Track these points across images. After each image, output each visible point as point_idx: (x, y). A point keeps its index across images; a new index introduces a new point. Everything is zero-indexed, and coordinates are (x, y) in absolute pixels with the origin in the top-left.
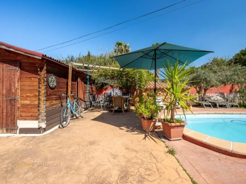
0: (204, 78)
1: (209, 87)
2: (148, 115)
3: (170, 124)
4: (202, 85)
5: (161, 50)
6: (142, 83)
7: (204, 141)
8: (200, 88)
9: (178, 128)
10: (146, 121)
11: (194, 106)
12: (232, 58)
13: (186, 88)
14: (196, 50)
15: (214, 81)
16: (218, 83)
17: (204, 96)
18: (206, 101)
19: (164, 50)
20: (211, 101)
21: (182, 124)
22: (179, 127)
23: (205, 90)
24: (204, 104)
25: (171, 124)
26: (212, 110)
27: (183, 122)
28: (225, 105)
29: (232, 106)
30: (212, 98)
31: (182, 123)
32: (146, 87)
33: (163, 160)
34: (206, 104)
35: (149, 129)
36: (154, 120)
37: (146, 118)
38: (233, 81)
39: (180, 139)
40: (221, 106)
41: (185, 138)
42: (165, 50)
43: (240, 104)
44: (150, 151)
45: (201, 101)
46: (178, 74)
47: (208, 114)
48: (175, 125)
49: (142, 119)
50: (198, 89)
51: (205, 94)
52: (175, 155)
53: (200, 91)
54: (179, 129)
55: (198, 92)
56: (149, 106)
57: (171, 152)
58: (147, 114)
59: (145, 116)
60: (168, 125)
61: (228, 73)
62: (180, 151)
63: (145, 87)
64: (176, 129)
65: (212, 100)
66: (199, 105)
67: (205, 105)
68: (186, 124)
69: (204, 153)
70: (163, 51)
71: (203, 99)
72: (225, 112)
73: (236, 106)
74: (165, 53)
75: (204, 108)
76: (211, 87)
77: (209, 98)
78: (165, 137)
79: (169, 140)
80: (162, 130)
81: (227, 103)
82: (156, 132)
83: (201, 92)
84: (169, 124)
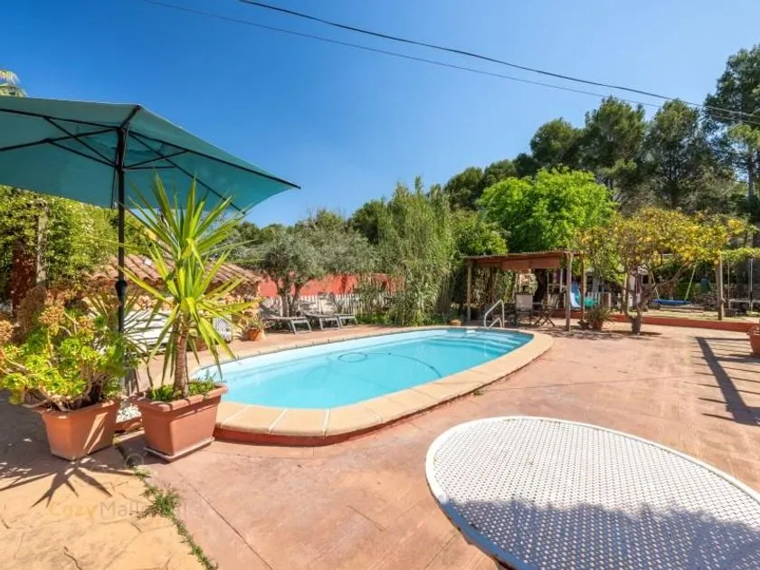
0: (291, 255)
1: (306, 278)
2: (71, 392)
3: (165, 407)
4: (291, 274)
5: (147, 138)
6: (72, 258)
7: (270, 428)
8: (287, 281)
9: (196, 412)
10: (64, 417)
11: (268, 331)
12: (352, 217)
13: (249, 282)
14: (248, 168)
15: (314, 267)
16: (321, 270)
17: (296, 303)
18: (298, 314)
19: (161, 144)
20: (308, 314)
21: (212, 394)
22: (200, 407)
23: (298, 287)
24: (293, 322)
25: (171, 406)
26: (311, 336)
27: (217, 387)
28: (336, 322)
29: (347, 322)
30: (311, 307)
31: (210, 393)
32: (97, 274)
33: (117, 556)
34: (300, 322)
35: (83, 446)
36: (105, 405)
37: (61, 404)
38: (348, 266)
39: (209, 444)
40: (328, 325)
41: (222, 434)
42: (161, 141)
43: (358, 317)
44: (63, 544)
45: (288, 314)
46: (199, 232)
47: (297, 347)
48: (187, 404)
49: (42, 412)
50: (281, 284)
51: (296, 297)
52: (175, 511)
53: (285, 289)
54: (204, 413)
55: (281, 292)
56: (74, 353)
57: (163, 506)
58: (60, 388)
59: (57, 397)
60: (159, 412)
61: (340, 248)
62: (197, 486)
63: (92, 272)
64: (191, 418)
65: (312, 311)
66: (281, 327)
67: (297, 325)
68: (225, 392)
69: (266, 464)
70: (157, 146)
71: (292, 311)
72: (331, 339)
73: (353, 322)
74: (166, 153)
75: (294, 333)
76: (310, 279)
77: (306, 306)
78: (150, 455)
79: (166, 462)
80: (142, 432)
81: (338, 317)
82: (120, 447)
83: (289, 292)
84: (162, 408)
